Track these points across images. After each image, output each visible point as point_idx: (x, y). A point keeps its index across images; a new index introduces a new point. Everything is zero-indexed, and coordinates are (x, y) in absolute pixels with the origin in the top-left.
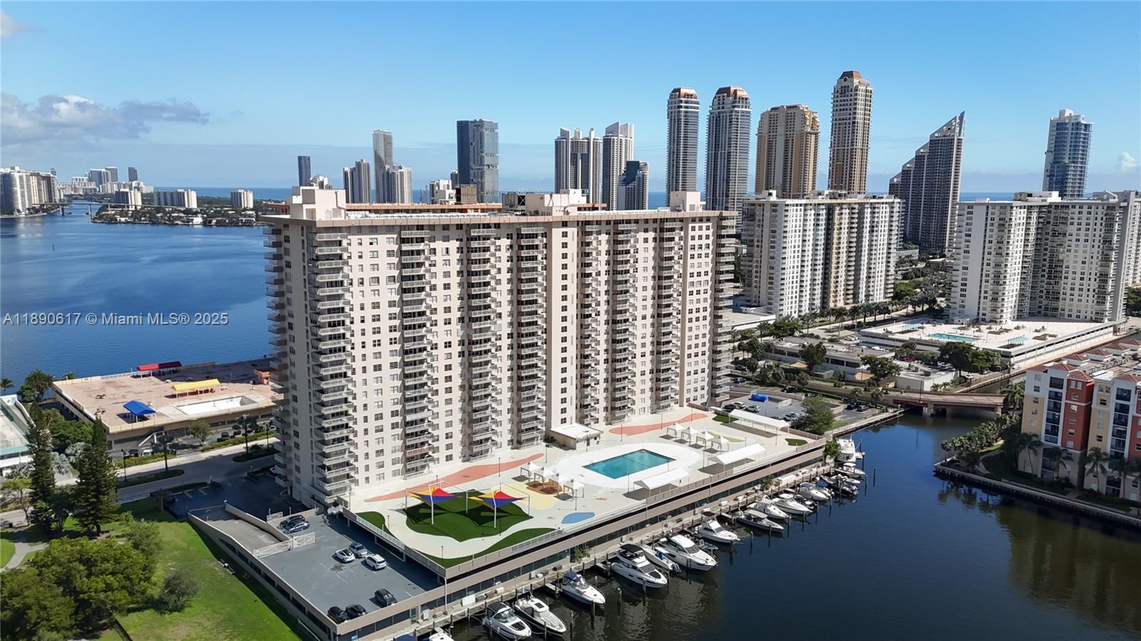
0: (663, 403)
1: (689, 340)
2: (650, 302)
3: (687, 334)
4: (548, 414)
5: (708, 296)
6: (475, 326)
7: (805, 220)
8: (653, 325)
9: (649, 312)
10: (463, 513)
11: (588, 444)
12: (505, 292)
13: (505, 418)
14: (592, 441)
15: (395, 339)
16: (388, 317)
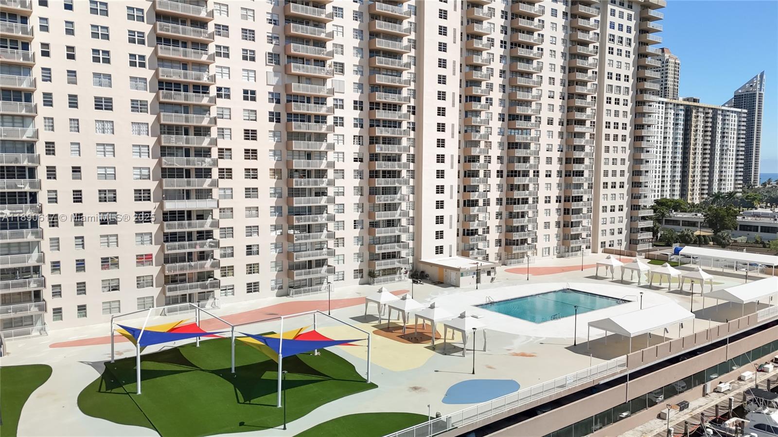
0: (574, 244)
1: (605, 164)
2: (558, 102)
3: (604, 155)
4: (417, 237)
6: (296, 69)
7: (666, 118)
8: (561, 134)
9: (557, 115)
10: (224, 373)
11: (478, 281)
12: (349, 33)
13: (350, 234)
14: (484, 276)
15: (142, 58)
16: (125, 12)
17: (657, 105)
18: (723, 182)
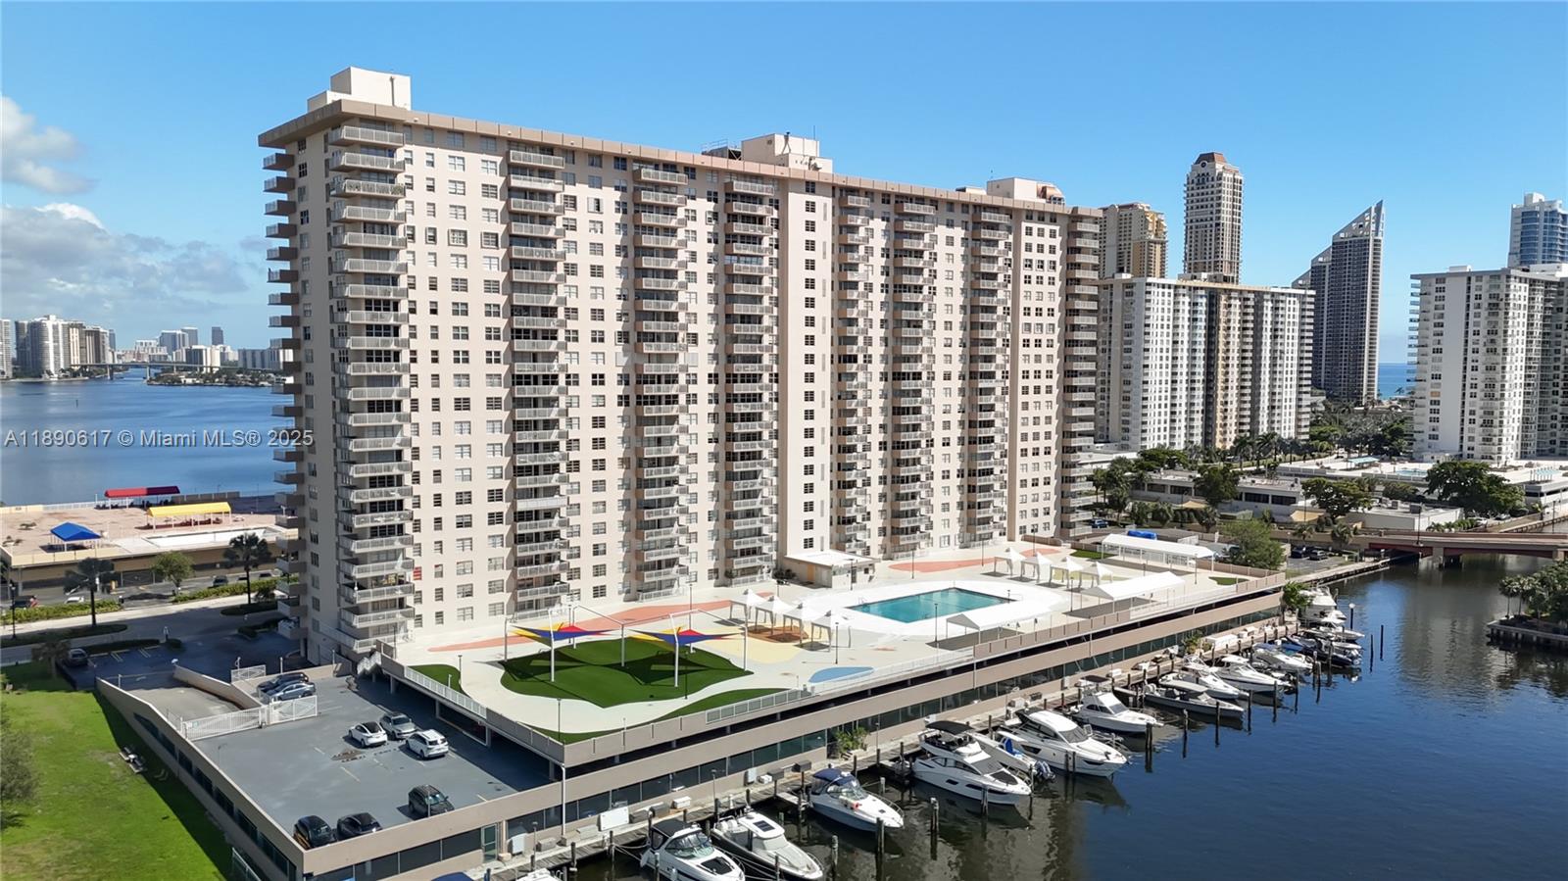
0: (981, 531)
1: (1023, 424)
2: (957, 351)
3: (1021, 414)
4: (781, 528)
5: (1054, 351)
6: (648, 348)
7: (1176, 311)
8: (962, 391)
9: (956, 368)
10: (617, 667)
11: (854, 580)
12: (704, 298)
13: (704, 527)
14: (860, 575)
15: (498, 353)
16: (483, 309)
17: (1161, 290)
18: (1277, 411)
